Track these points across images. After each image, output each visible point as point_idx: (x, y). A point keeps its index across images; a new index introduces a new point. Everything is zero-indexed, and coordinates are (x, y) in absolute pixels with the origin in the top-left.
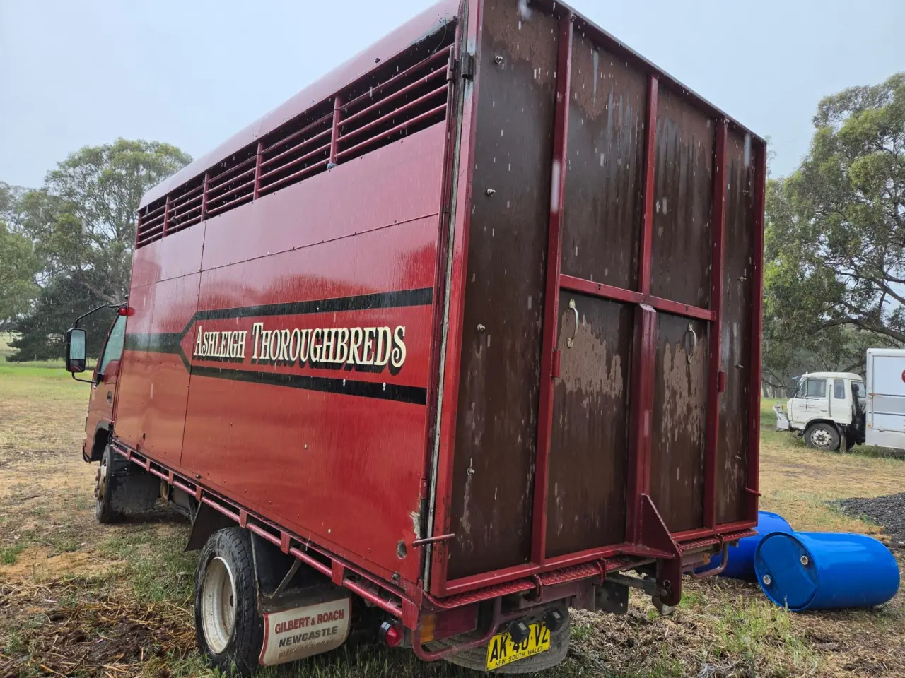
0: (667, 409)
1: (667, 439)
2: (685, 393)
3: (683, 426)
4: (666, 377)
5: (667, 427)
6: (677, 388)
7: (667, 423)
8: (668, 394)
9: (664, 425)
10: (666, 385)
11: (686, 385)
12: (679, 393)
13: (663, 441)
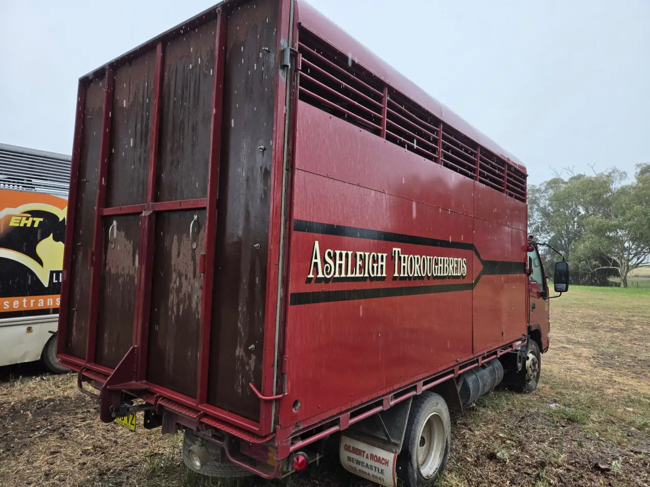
0: (173, 288)
1: (173, 312)
2: (190, 275)
3: (187, 303)
4: (173, 262)
5: (173, 302)
6: (183, 271)
7: (173, 299)
8: (174, 275)
9: (170, 300)
10: (173, 268)
11: (191, 268)
12: (184, 275)
13: (170, 313)
